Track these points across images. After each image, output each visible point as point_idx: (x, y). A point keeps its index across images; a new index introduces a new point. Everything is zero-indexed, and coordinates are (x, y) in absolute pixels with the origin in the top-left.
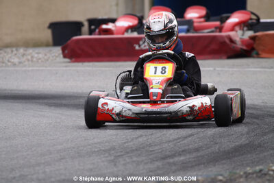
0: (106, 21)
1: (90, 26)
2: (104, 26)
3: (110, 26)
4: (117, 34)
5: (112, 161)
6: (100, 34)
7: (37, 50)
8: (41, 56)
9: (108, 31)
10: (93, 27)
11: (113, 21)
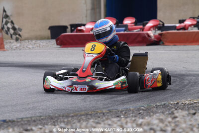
0: (80, 25)
1: (71, 28)
2: (79, 28)
3: (82, 28)
4: (87, 32)
5: (83, 99)
6: (77, 32)
7: (42, 41)
8: (44, 44)
9: (81, 31)
10: (73, 28)
11: (84, 25)
